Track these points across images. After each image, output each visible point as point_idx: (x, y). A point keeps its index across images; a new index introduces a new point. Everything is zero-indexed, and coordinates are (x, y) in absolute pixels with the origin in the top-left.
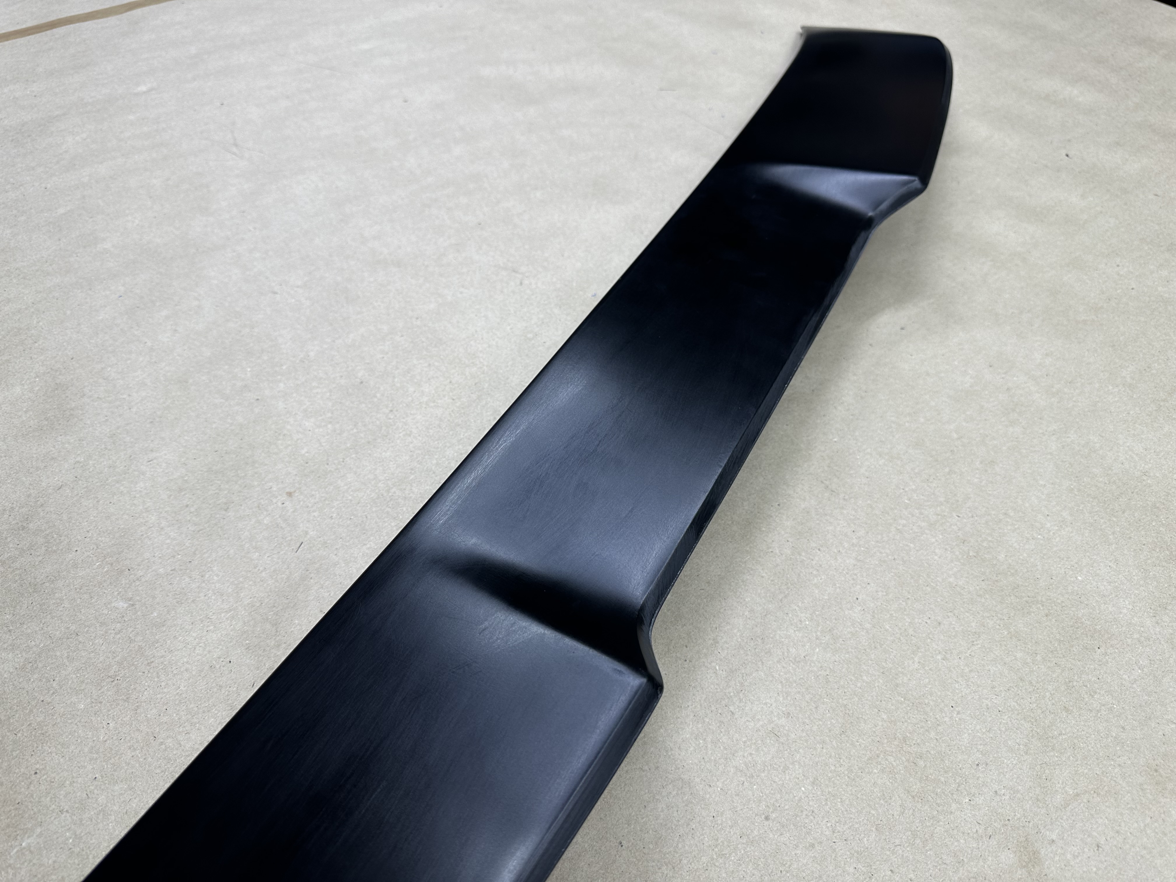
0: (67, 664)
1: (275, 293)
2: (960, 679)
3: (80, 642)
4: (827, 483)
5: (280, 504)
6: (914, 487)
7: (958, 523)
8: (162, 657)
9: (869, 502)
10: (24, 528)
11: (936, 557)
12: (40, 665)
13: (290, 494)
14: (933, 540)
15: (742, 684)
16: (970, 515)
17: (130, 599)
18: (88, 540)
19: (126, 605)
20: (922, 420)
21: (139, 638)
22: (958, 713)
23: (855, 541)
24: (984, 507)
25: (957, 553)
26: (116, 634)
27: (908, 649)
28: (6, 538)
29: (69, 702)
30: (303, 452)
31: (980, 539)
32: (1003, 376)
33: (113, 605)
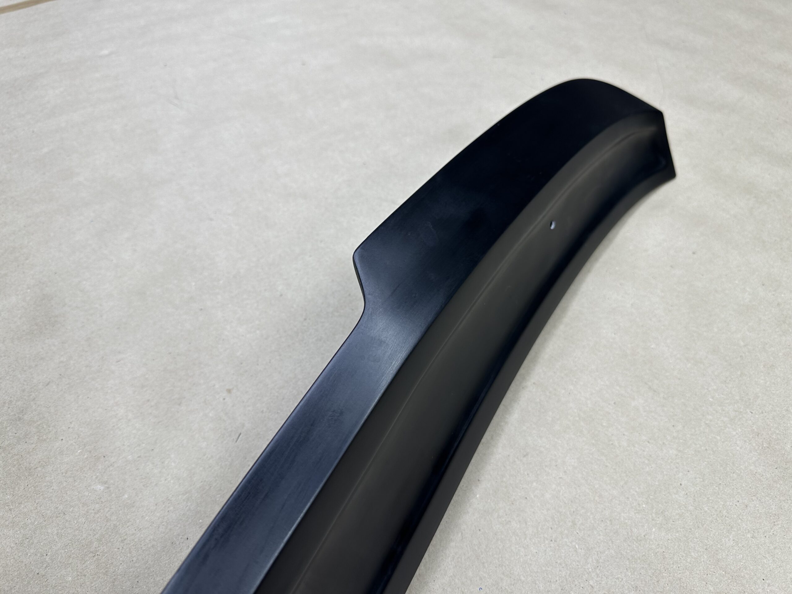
0: (57, 540)
1: (211, 220)
2: (767, 556)
3: (67, 521)
4: (650, 384)
5: (221, 399)
7: (752, 418)
8: (133, 534)
9: (683, 400)
10: (20, 419)
11: (738, 448)
12: (35, 541)
13: (229, 391)
14: (734, 433)
16: (761, 411)
17: (106, 483)
18: (71, 430)
19: (102, 488)
20: (716, 330)
21: (114, 518)
23: (675, 434)
24: (770, 404)
25: (754, 445)
26: (95, 513)
27: (724, 528)
28: (6, 428)
29: (59, 575)
30: (238, 354)
32: (773, 293)
33: (92, 487)
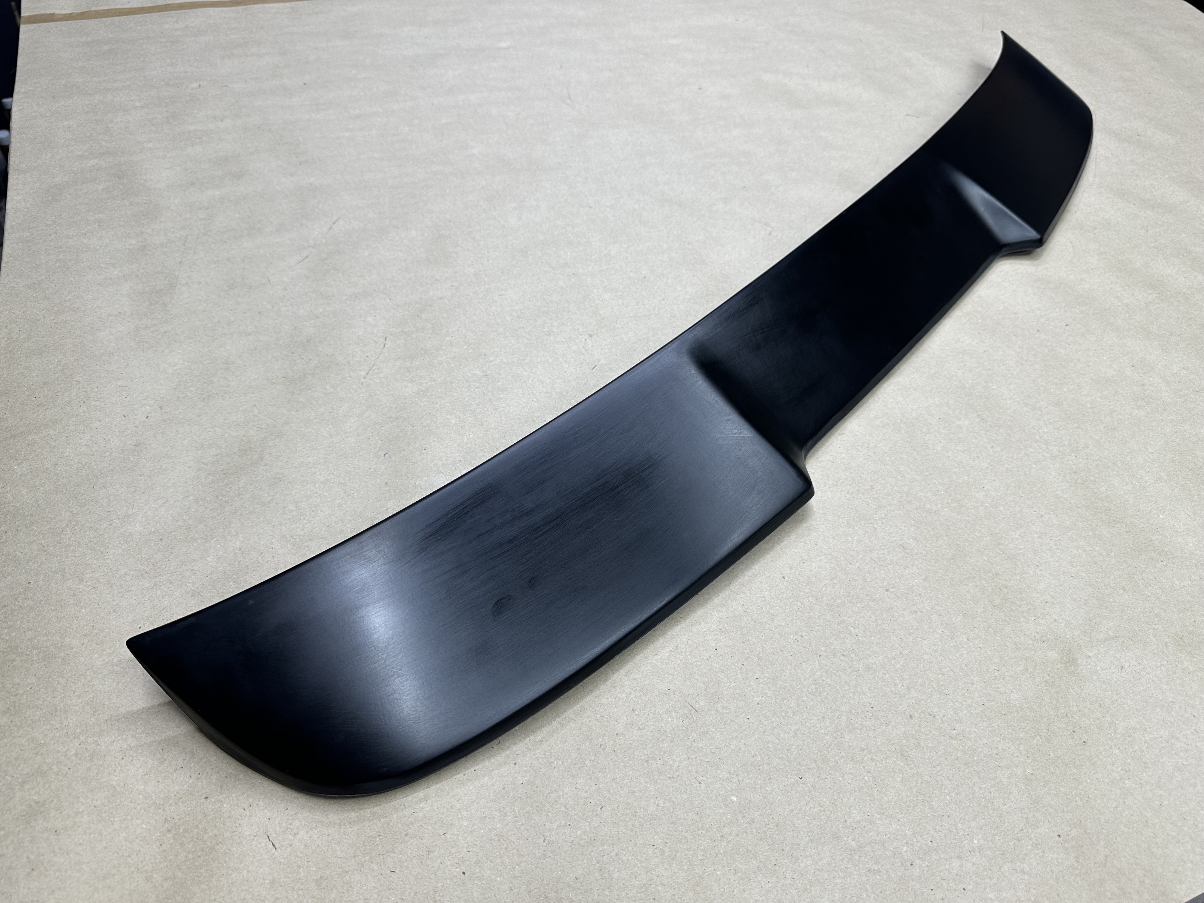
0: (445, 397)
2: (1048, 552)
3: (453, 388)
4: (980, 413)
5: (583, 340)
6: (1046, 430)
7: (1074, 461)
8: (504, 407)
9: (1008, 432)
10: (418, 316)
11: (1051, 477)
12: (428, 394)
13: (591, 336)
14: (1052, 466)
15: (886, 515)
16: (1086, 458)
17: (485, 372)
18: (459, 332)
19: (482, 374)
21: (490, 394)
22: (1041, 570)
23: (991, 453)
25: (1068, 478)
26: (475, 388)
27: (1014, 526)
28: (407, 320)
29: (446, 417)
30: (601, 312)
31: (1088, 475)
33: (474, 372)
